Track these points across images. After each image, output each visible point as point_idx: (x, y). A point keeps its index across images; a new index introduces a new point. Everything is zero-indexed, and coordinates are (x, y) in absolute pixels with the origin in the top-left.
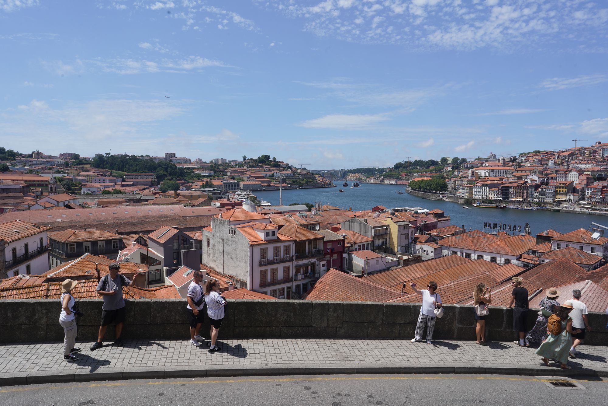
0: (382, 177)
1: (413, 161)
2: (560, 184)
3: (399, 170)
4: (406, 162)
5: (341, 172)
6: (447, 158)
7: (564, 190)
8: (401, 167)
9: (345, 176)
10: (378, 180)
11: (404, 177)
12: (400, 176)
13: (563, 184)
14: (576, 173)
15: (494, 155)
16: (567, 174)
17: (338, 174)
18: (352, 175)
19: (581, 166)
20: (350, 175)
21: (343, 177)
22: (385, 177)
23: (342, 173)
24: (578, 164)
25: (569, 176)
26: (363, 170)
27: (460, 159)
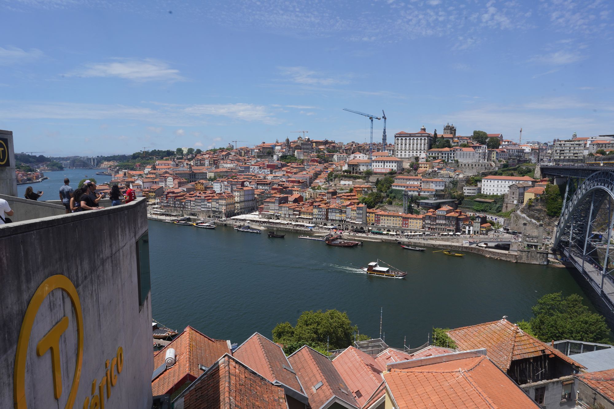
0: (118, 168)
1: (150, 150)
2: (151, 189)
3: (136, 160)
4: (143, 152)
5: (94, 160)
6: (182, 149)
7: (154, 194)
8: (138, 157)
9: (99, 164)
10: (113, 171)
11: (138, 168)
12: (135, 167)
13: (153, 189)
14: (171, 178)
15: (231, 146)
16: (166, 179)
17: (91, 162)
18: (106, 163)
19: (227, 165)
20: (104, 163)
21: (97, 165)
22: (121, 169)
23: (96, 161)
24: (225, 164)
25: (168, 180)
26: (119, 158)
27: (195, 150)
